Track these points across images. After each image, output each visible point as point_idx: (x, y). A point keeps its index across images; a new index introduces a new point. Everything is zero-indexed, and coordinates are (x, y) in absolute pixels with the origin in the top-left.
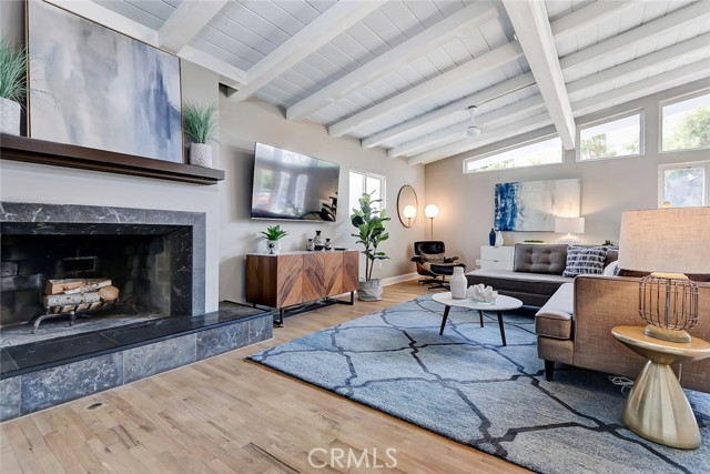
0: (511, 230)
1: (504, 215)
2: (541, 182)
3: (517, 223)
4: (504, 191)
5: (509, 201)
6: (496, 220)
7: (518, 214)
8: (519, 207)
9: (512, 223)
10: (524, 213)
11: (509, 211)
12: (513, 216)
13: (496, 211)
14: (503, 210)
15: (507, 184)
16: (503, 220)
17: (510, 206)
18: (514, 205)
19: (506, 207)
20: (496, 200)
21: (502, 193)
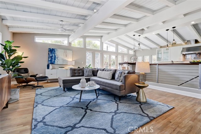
0: (54, 64)
1: (52, 59)
2: (63, 50)
3: (56, 61)
4: (52, 51)
5: (53, 55)
6: (49, 60)
7: (56, 59)
8: (56, 56)
9: (54, 62)
10: (58, 59)
11: (53, 58)
12: (55, 59)
13: (49, 57)
14: (51, 57)
15: (53, 49)
16: (51, 60)
17: (54, 56)
18: (55, 56)
19: (52, 56)
20: (49, 54)
21: (51, 51)
